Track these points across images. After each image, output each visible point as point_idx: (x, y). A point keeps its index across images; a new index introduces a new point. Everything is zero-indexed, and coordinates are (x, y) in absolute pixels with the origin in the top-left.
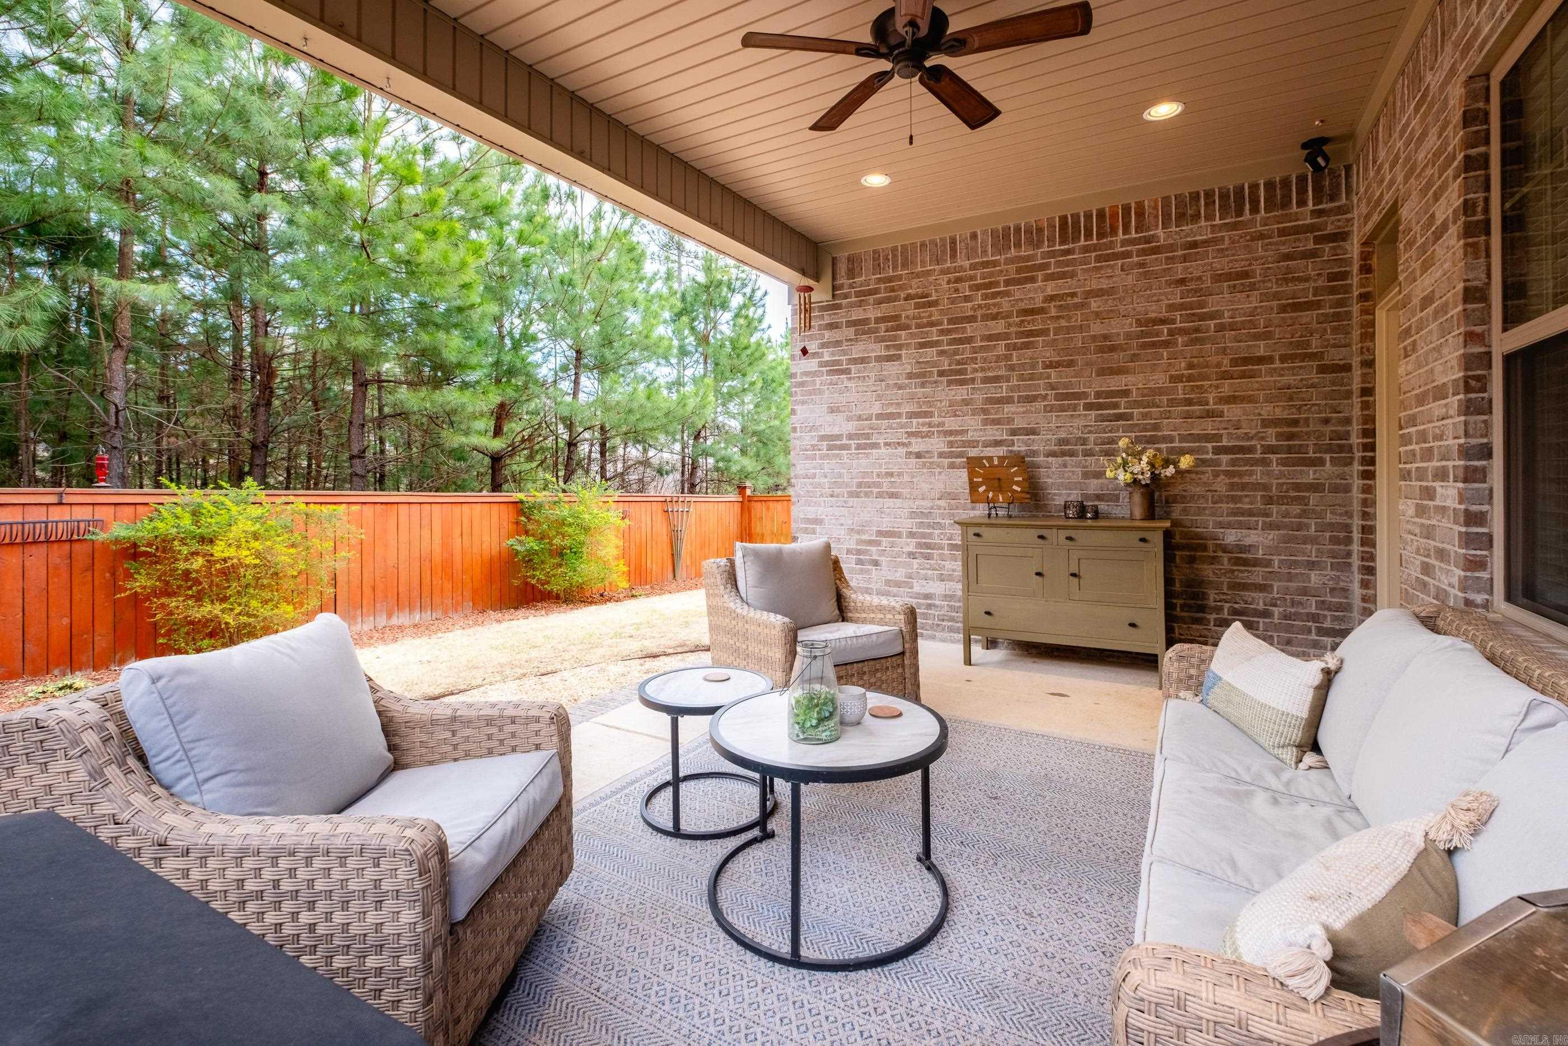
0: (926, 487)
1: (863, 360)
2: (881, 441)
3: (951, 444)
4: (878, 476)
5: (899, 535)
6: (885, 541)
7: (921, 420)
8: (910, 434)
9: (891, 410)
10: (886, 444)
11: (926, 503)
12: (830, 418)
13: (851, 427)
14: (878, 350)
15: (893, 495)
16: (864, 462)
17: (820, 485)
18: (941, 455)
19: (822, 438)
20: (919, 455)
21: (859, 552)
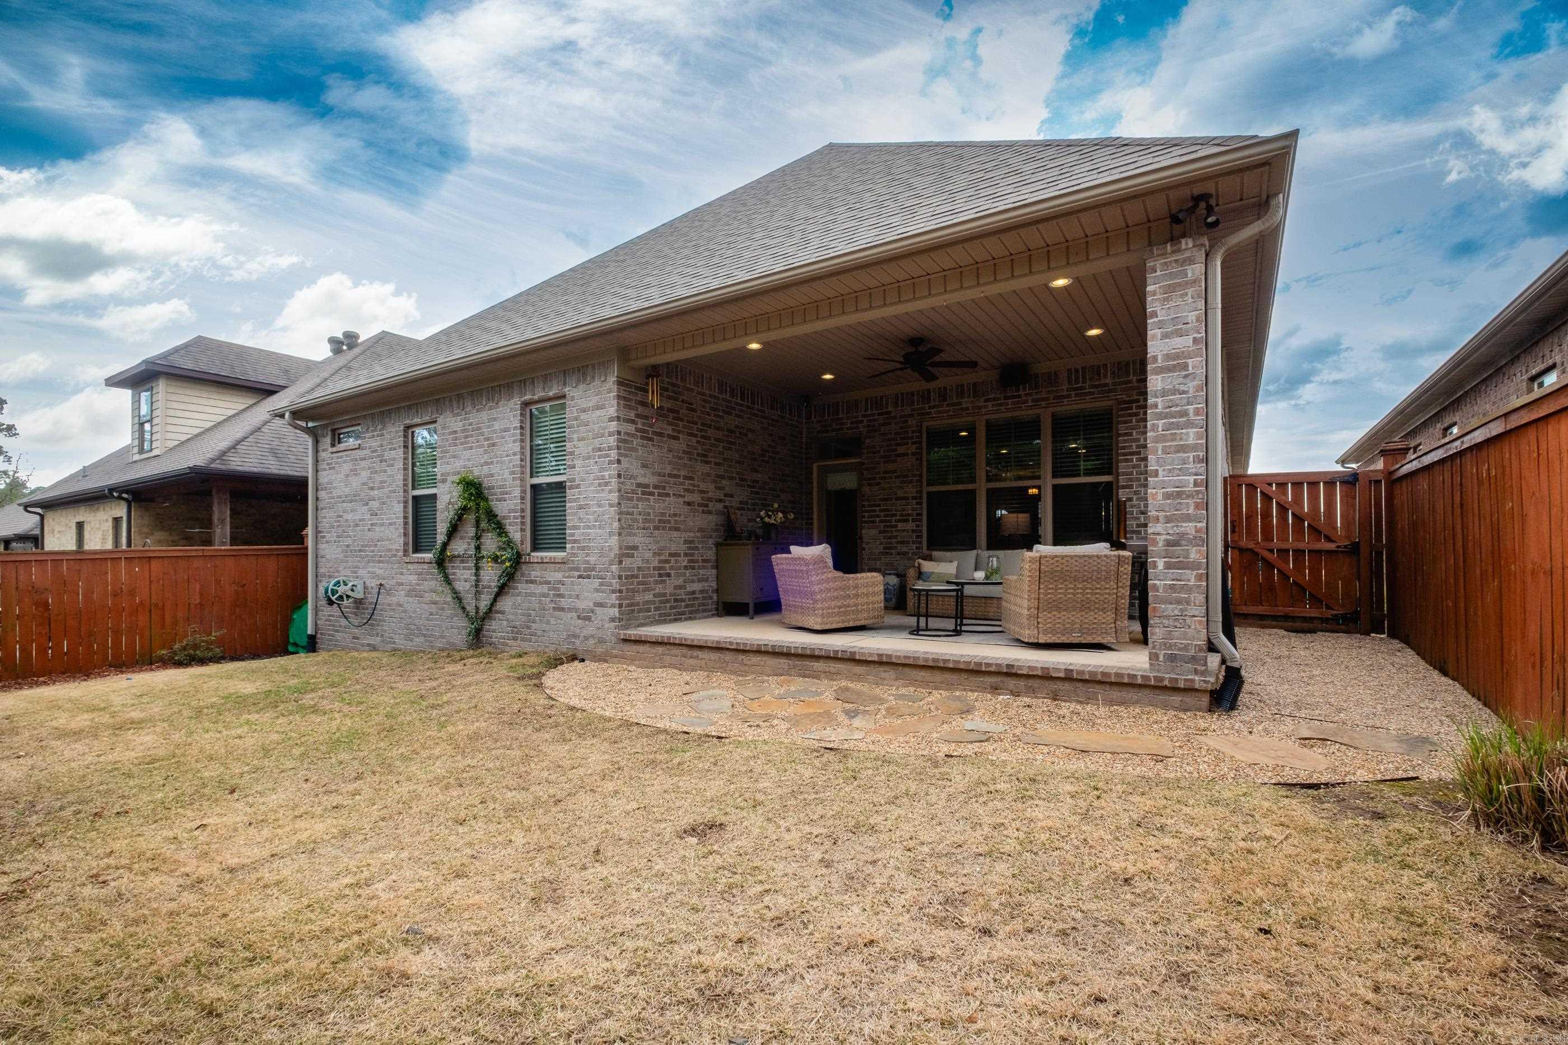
0: (692, 524)
1: (661, 434)
2: (671, 493)
3: (703, 499)
4: (669, 515)
5: (679, 555)
6: (673, 560)
7: (690, 482)
8: (686, 490)
9: (675, 472)
10: (674, 495)
11: (692, 534)
12: (643, 471)
13: (656, 480)
14: (669, 430)
15: (677, 529)
16: (662, 505)
17: (636, 521)
18: (699, 505)
19: (639, 485)
20: (689, 504)
21: (660, 569)
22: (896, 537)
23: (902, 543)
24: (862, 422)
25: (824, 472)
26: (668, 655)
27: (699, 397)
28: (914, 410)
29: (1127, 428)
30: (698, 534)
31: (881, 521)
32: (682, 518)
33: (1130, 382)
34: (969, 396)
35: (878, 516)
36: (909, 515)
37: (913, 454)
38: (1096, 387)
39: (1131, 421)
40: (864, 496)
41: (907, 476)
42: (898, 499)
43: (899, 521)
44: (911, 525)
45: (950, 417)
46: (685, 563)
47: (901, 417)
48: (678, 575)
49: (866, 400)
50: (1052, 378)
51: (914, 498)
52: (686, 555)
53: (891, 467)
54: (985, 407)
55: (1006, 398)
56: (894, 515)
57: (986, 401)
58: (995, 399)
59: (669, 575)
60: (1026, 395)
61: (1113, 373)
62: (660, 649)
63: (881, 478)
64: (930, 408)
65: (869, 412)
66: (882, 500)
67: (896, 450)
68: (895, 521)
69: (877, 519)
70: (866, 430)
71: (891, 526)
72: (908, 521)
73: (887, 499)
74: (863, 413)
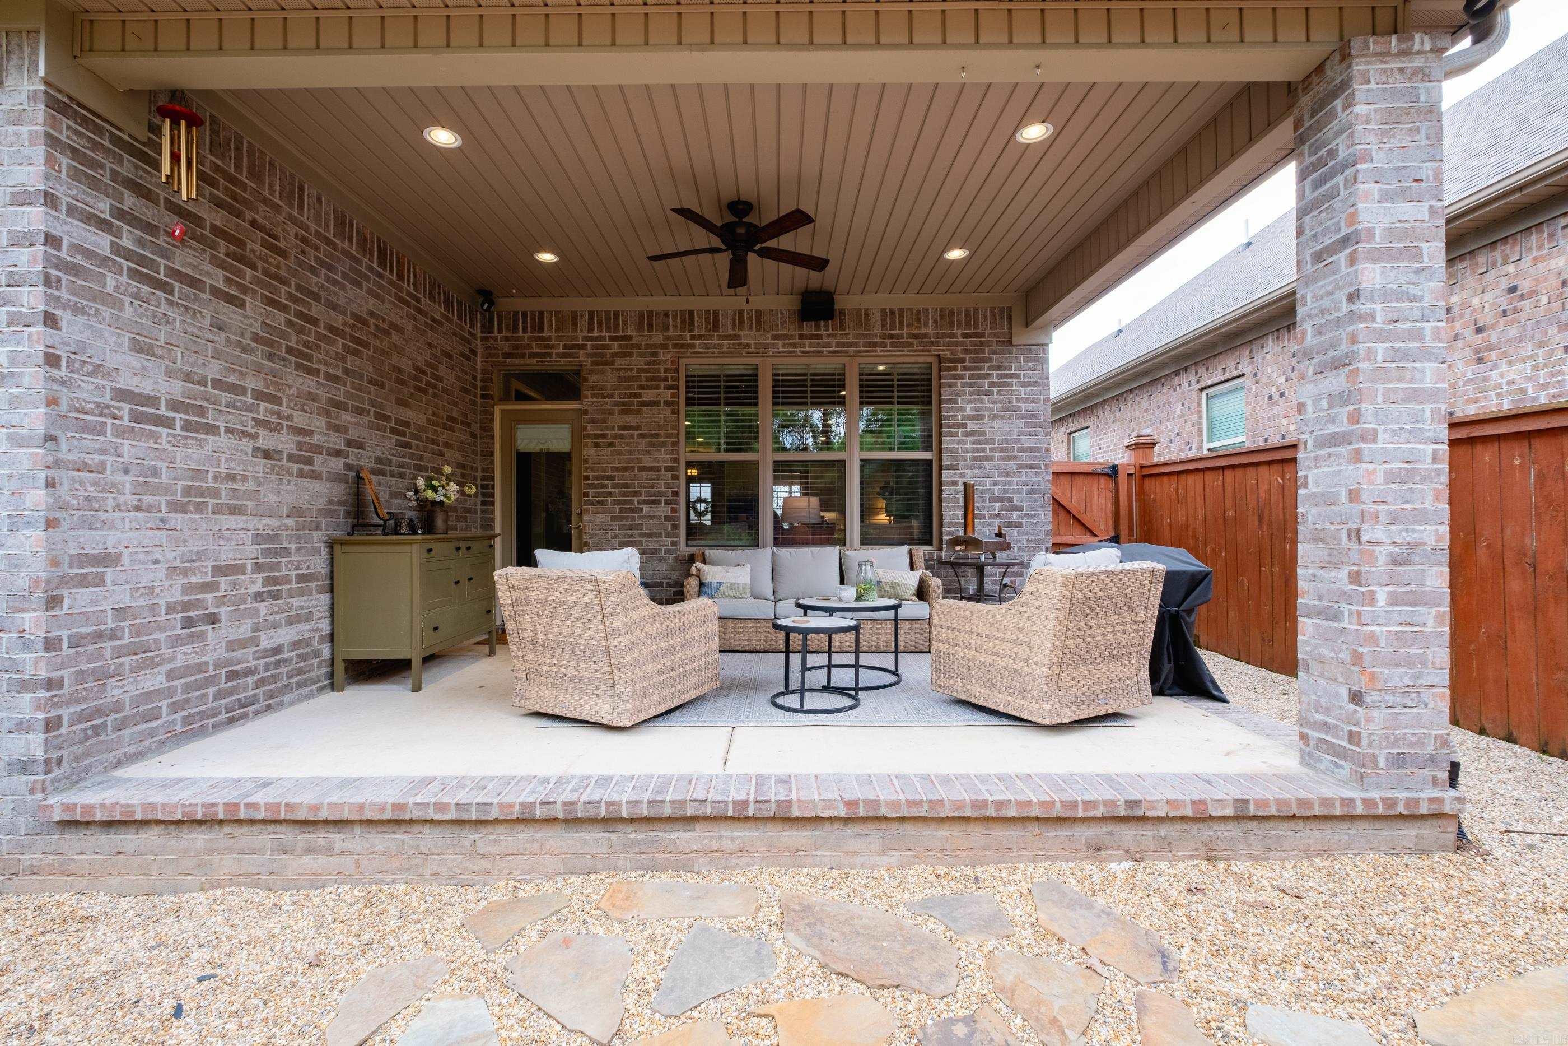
0: (273, 498)
1: (193, 283)
2: (222, 425)
3: (300, 445)
4: (215, 478)
5: (239, 570)
6: (224, 582)
7: (269, 406)
8: (259, 423)
9: (232, 379)
10: (228, 430)
11: (274, 522)
12: (136, 361)
13: (177, 388)
14: (217, 278)
15: (236, 510)
16: (196, 453)
17: (114, 488)
18: (291, 458)
19: (122, 395)
20: (267, 455)
21: (187, 606)
22: (639, 526)
23: (650, 535)
24: (583, 347)
25: (512, 421)
26: (230, 850)
27: (292, 229)
28: (668, 338)
29: (951, 394)
30: (290, 522)
31: (615, 502)
32: (251, 485)
33: (953, 335)
34: (751, 328)
35: (610, 494)
36: (660, 494)
37: (667, 404)
38: (915, 336)
39: (955, 385)
40: (586, 461)
41: (657, 436)
42: (642, 469)
43: (644, 502)
44: (664, 510)
45: (723, 355)
46: (258, 587)
47: (648, 346)
48: (238, 617)
49: (591, 314)
50: (863, 317)
51: (668, 469)
52: (259, 568)
53: (631, 420)
54: (774, 346)
55: (801, 337)
56: (636, 494)
57: (774, 337)
58: (787, 337)
59: (213, 619)
60: (829, 336)
61: (935, 322)
62: (200, 838)
63: (615, 437)
64: (693, 337)
65: (596, 334)
66: (617, 469)
67: (640, 396)
68: (639, 503)
69: (609, 499)
70: (589, 360)
71: (632, 510)
72: (660, 503)
73: (625, 469)
74: (586, 334)
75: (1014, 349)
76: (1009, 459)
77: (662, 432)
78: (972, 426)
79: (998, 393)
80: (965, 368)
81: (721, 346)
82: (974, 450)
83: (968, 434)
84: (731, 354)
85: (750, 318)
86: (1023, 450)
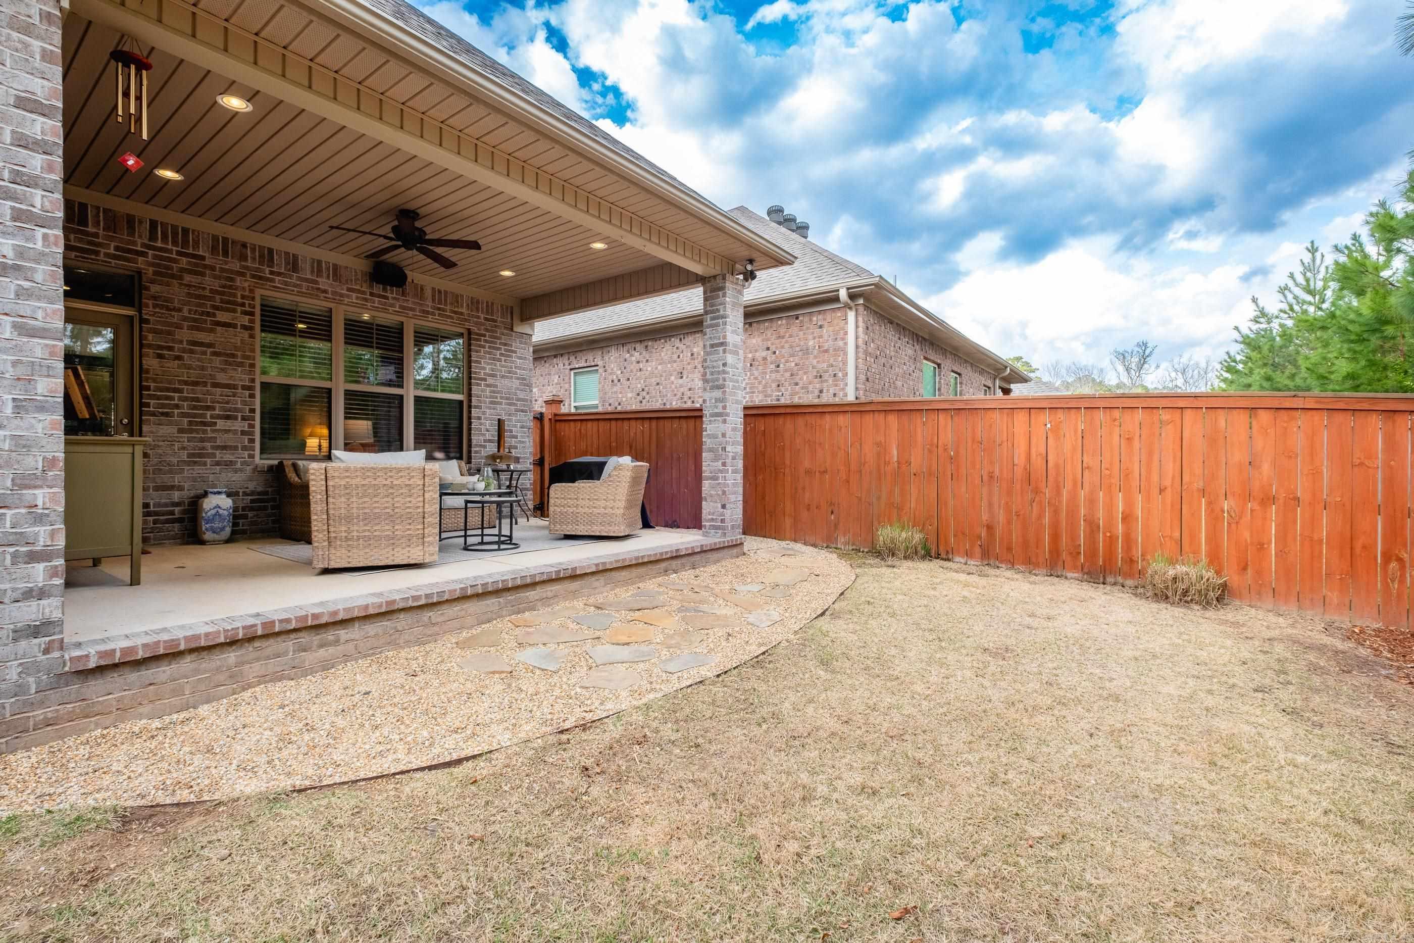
22: (210, 439)
23: (224, 448)
24: (142, 254)
28: (247, 268)
29: (477, 357)
31: (184, 415)
33: (479, 317)
34: (328, 277)
35: (177, 406)
36: (237, 410)
37: (244, 327)
39: (480, 351)
40: (147, 372)
41: (233, 356)
42: (216, 385)
43: (219, 417)
44: (239, 425)
45: (301, 294)
47: (222, 270)
49: (153, 223)
51: (244, 388)
53: (203, 337)
54: (348, 297)
55: (372, 294)
56: (209, 408)
57: (349, 290)
58: (359, 291)
60: (394, 298)
61: (468, 305)
63: (184, 351)
64: (272, 273)
65: (159, 244)
66: (186, 383)
67: (214, 315)
68: (212, 417)
69: (176, 411)
70: (151, 269)
71: (204, 424)
72: (236, 418)
73: (196, 384)
74: (146, 242)
75: (514, 334)
76: (510, 404)
77: (239, 353)
78: (490, 381)
79: (505, 361)
80: (486, 341)
81: (299, 286)
82: (491, 397)
83: (488, 386)
84: (311, 296)
85: (328, 269)
86: (518, 400)
